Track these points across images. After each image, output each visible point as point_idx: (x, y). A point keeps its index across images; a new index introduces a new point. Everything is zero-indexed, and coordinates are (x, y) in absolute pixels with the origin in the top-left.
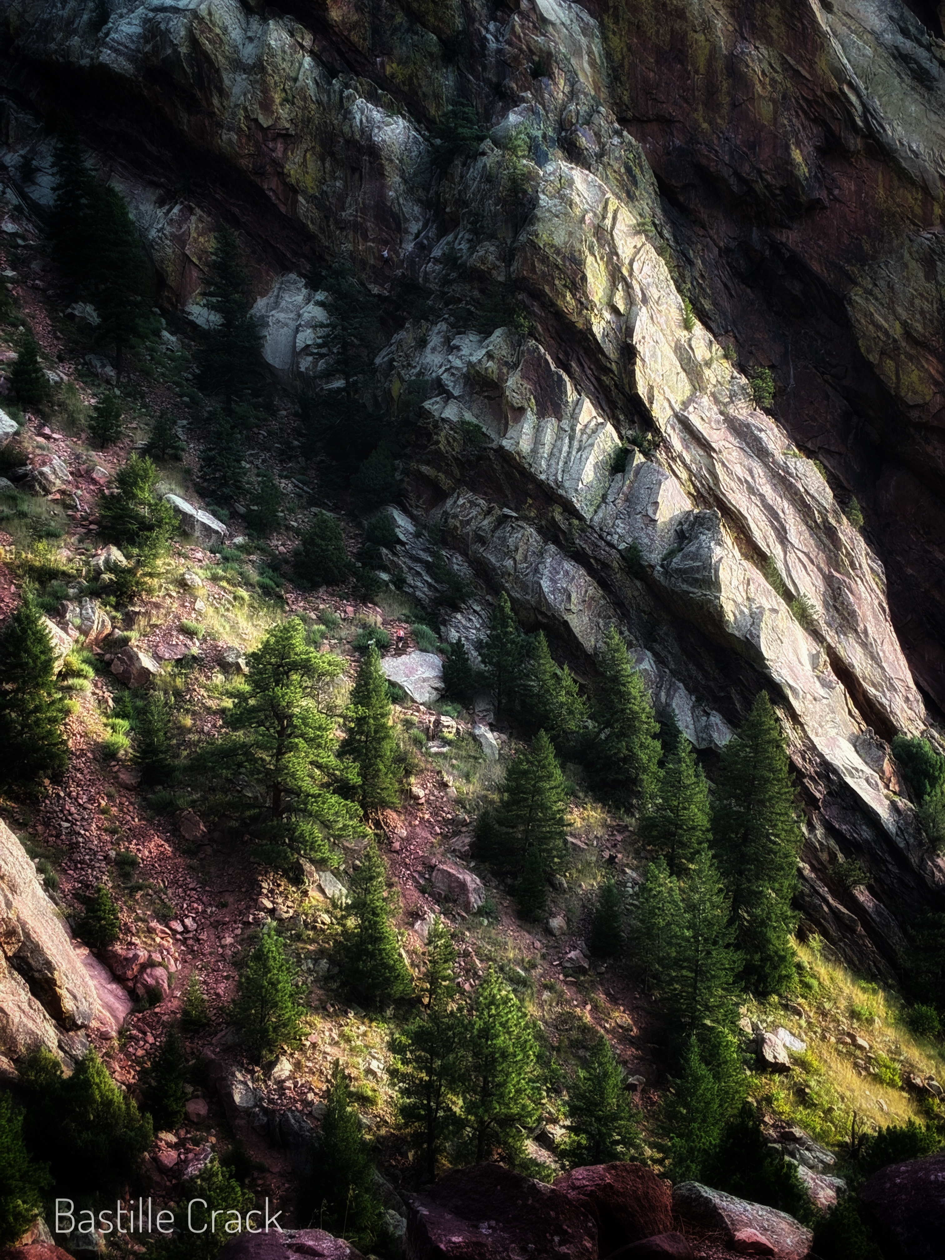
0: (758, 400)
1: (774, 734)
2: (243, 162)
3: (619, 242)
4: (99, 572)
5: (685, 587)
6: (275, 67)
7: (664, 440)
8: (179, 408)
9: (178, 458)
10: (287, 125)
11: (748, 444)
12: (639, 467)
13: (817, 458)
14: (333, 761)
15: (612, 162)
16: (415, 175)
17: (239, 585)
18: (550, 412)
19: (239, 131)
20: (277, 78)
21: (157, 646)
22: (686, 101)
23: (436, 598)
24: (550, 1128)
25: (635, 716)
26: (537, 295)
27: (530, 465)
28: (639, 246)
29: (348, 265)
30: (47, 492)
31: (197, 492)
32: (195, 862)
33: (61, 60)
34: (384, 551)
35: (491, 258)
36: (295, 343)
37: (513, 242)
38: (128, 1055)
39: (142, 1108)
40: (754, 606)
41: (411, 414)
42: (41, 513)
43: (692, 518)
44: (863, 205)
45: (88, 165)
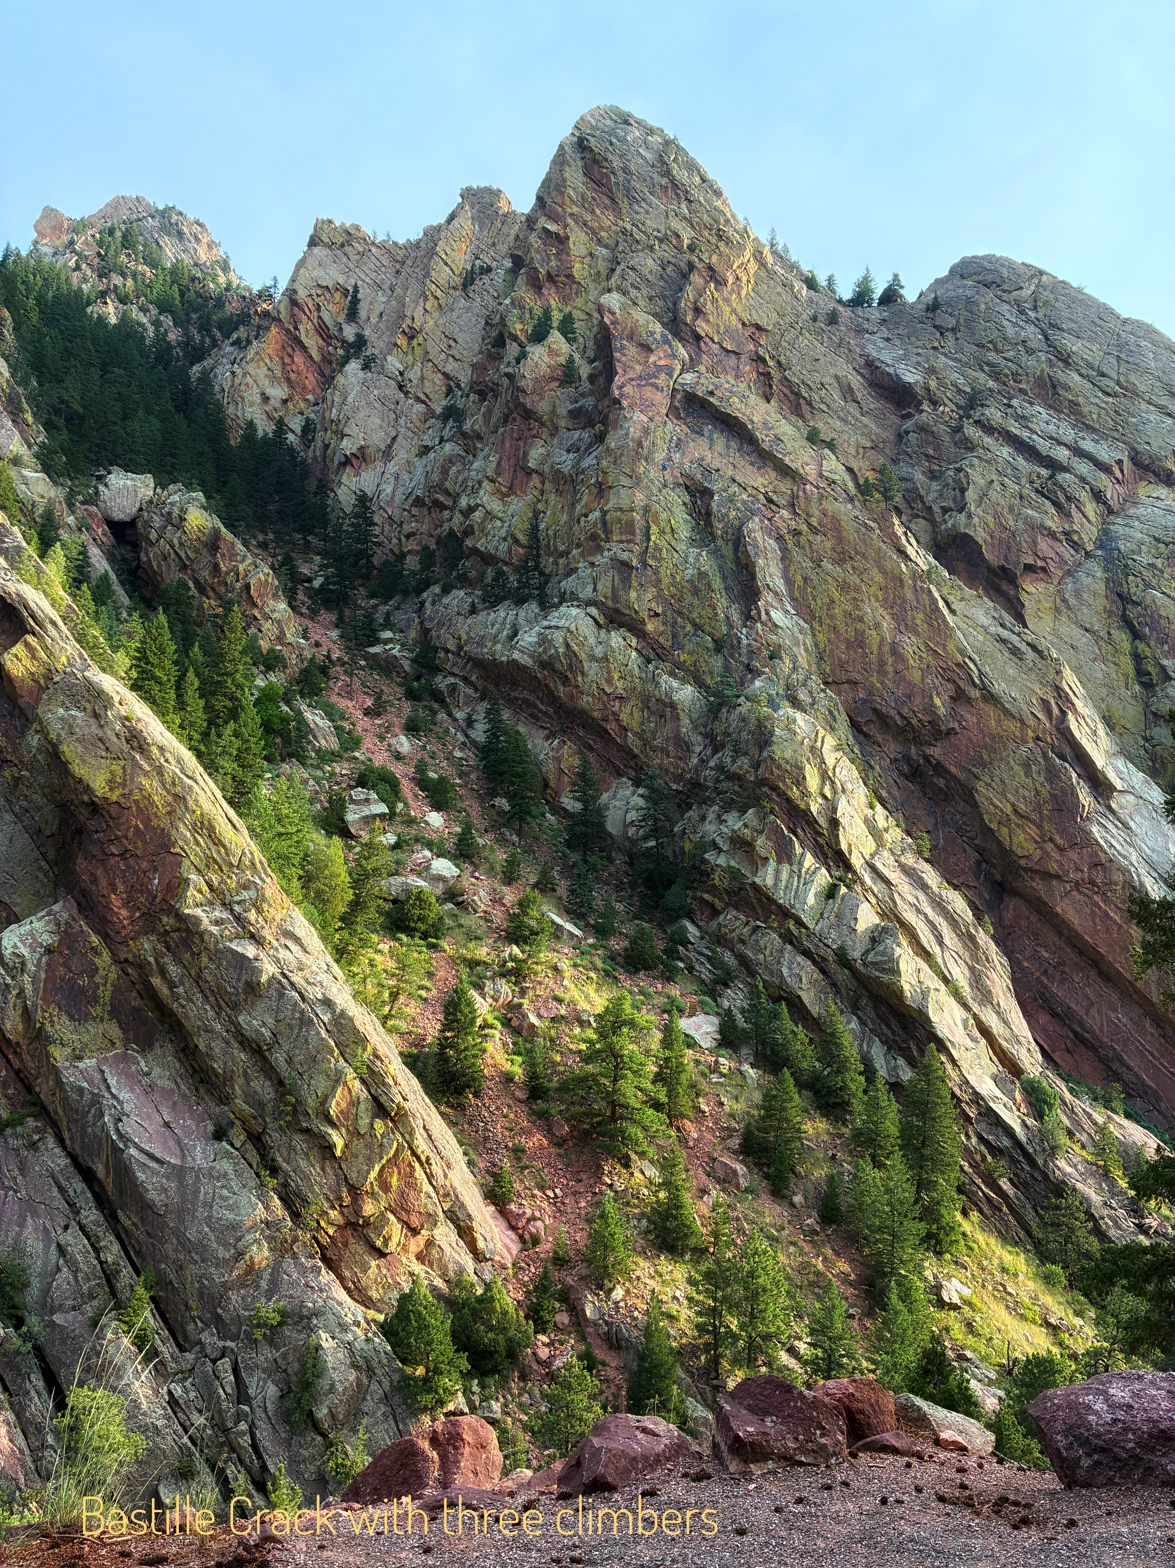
0: (920, 853)
1: (940, 1073)
2: (595, 714)
3: (826, 756)
4: (505, 962)
5: (877, 974)
6: (615, 660)
7: (860, 878)
8: (555, 860)
9: (554, 890)
10: (622, 692)
11: (914, 881)
12: (844, 896)
13: (960, 891)
14: (649, 1086)
15: (820, 708)
16: (698, 719)
17: (590, 970)
18: (785, 860)
19: (593, 696)
20: (616, 665)
21: (539, 1009)
22: (866, 670)
23: (714, 979)
24: (796, 1343)
25: (847, 1059)
26: (775, 788)
27: (773, 894)
28: (838, 758)
29: (658, 772)
30: (476, 912)
31: (565, 911)
32: (562, 1151)
33: (490, 658)
34: (681, 948)
35: (746, 766)
36: (625, 819)
37: (759, 757)
38: (518, 1280)
39: (527, 1317)
40: (923, 987)
41: (697, 862)
42: (472, 925)
43: (880, 929)
44: (982, 731)
45: (505, 717)
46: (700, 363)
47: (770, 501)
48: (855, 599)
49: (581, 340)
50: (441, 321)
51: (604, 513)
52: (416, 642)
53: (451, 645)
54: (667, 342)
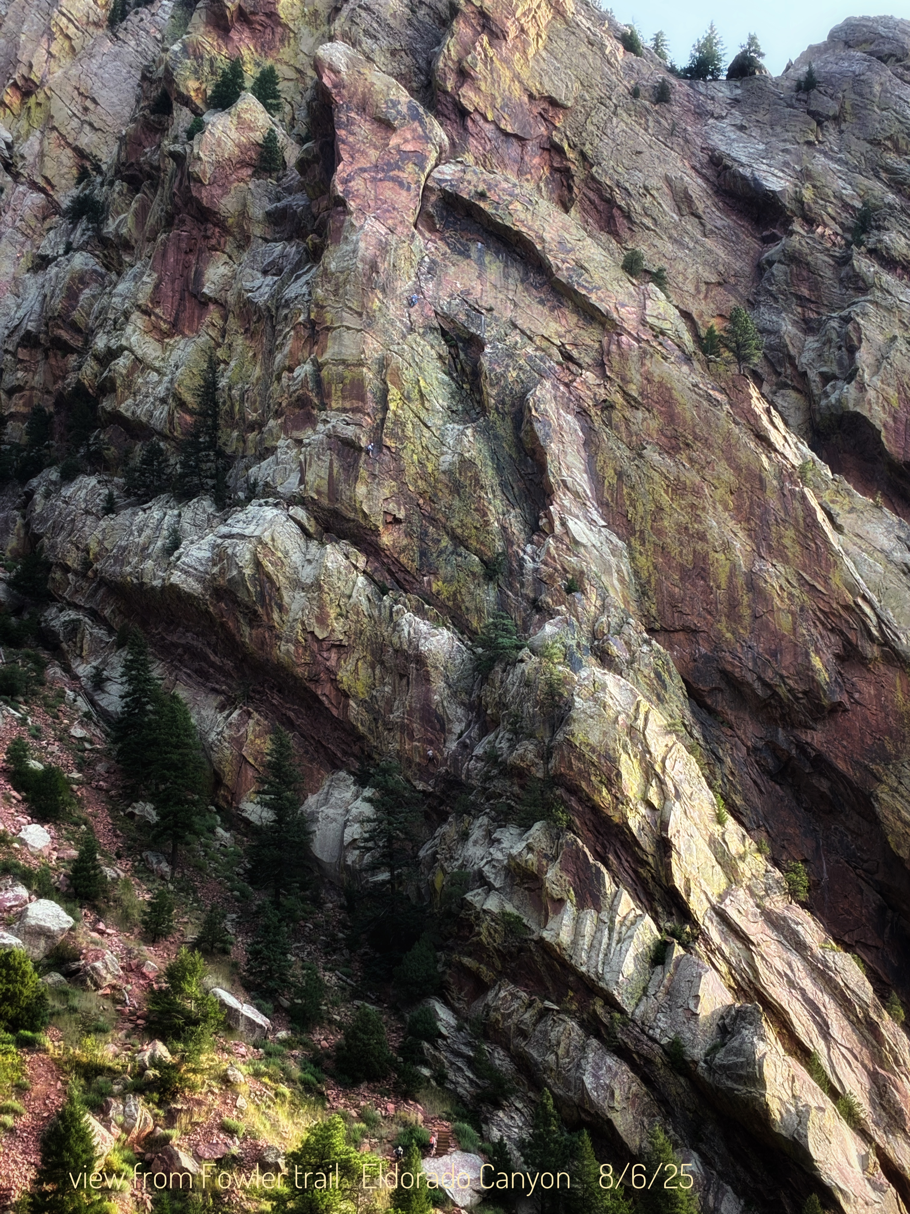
0: (793, 893)
2: (300, 671)
3: (651, 741)
4: (143, 1068)
5: (729, 1084)
6: (332, 586)
7: (702, 933)
8: (229, 902)
9: (225, 952)
10: (341, 637)
11: (785, 937)
12: (679, 960)
13: (854, 952)
15: (642, 668)
16: (459, 681)
17: (281, 1081)
18: (590, 904)
19: (297, 643)
20: (332, 595)
21: (197, 1145)
22: (710, 613)
23: (478, 1094)
26: (574, 790)
27: (571, 957)
28: (670, 745)
29: (395, 763)
30: (98, 987)
31: (243, 985)
33: (135, 581)
34: (426, 1045)
35: (530, 756)
36: (343, 837)
37: (551, 741)
40: (800, 1104)
41: (454, 906)
42: (91, 1008)
43: (733, 1012)
44: (883, 708)
45: (155, 674)
46: (465, 150)
47: (568, 357)
48: (693, 506)
49: (287, 108)
50: (73, 72)
51: (318, 367)
52: (16, 555)
53: (73, 560)
54: (416, 116)
